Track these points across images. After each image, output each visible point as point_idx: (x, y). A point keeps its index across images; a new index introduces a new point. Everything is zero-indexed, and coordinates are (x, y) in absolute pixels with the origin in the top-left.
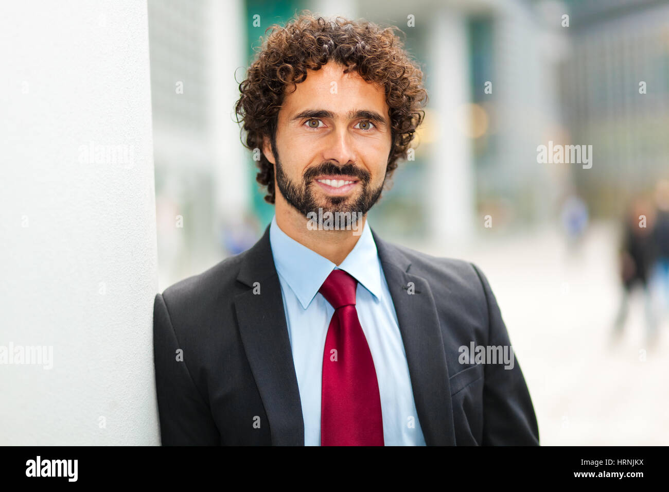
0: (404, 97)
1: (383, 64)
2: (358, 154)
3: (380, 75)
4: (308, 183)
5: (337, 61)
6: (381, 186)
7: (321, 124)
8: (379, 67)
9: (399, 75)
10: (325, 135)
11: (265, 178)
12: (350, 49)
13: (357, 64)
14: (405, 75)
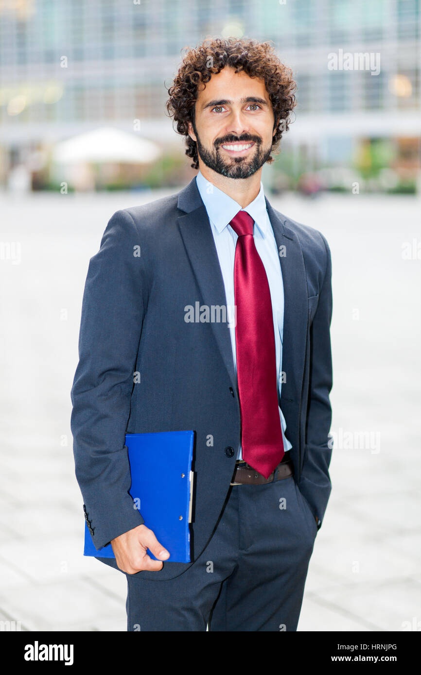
0: (278, 86)
1: (261, 64)
2: (250, 126)
3: (259, 71)
4: (217, 149)
5: (230, 65)
6: (270, 148)
7: (223, 110)
8: (258, 67)
9: (273, 72)
10: (226, 117)
11: (191, 152)
12: (238, 56)
13: (244, 67)
14: (277, 72)
